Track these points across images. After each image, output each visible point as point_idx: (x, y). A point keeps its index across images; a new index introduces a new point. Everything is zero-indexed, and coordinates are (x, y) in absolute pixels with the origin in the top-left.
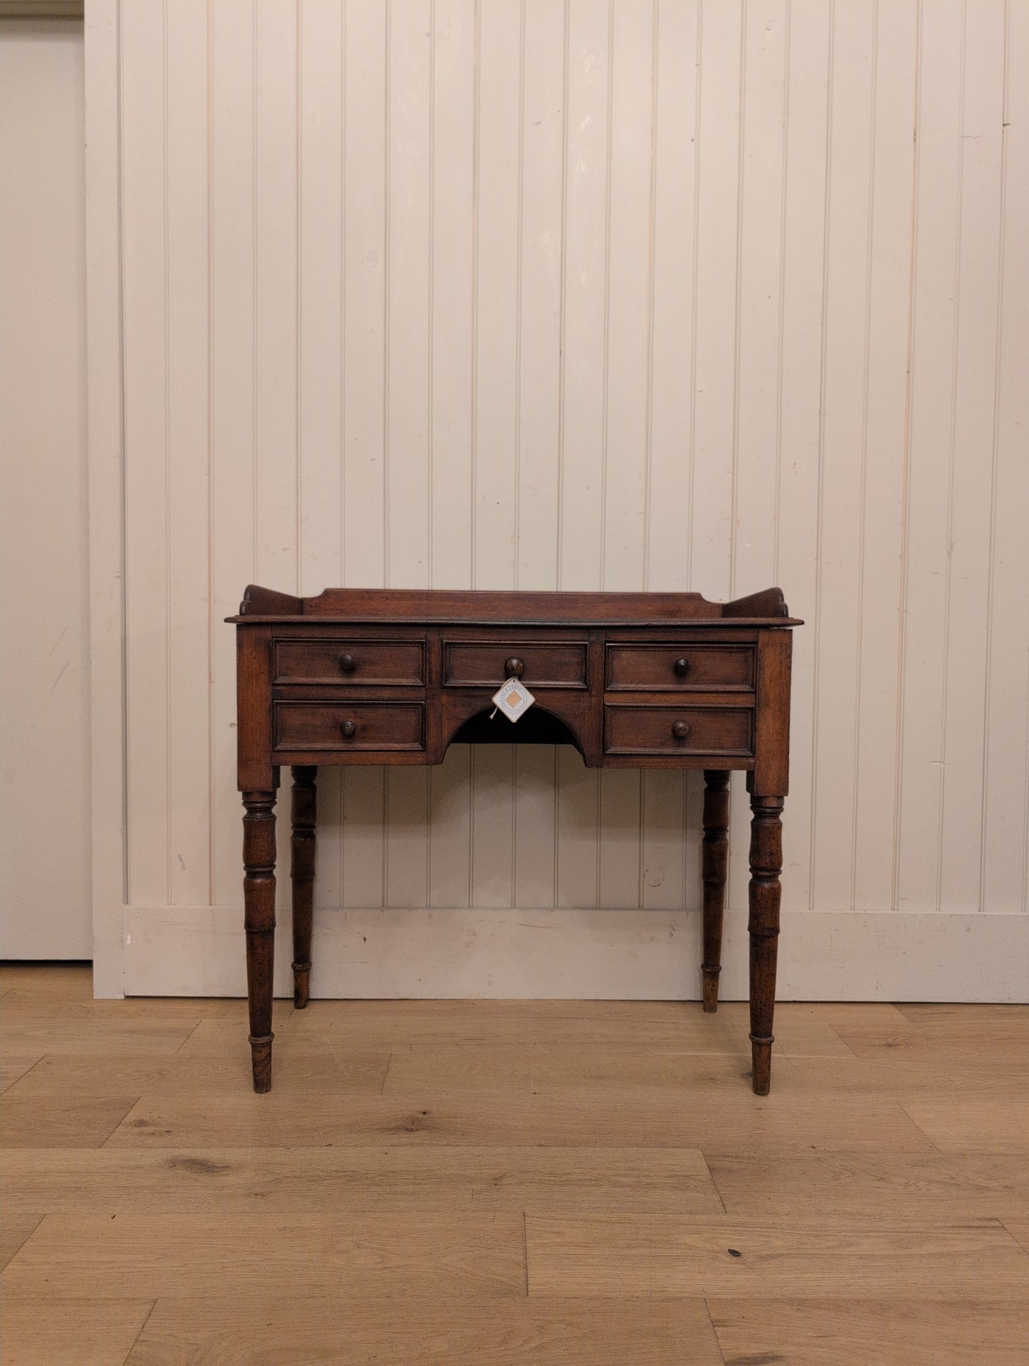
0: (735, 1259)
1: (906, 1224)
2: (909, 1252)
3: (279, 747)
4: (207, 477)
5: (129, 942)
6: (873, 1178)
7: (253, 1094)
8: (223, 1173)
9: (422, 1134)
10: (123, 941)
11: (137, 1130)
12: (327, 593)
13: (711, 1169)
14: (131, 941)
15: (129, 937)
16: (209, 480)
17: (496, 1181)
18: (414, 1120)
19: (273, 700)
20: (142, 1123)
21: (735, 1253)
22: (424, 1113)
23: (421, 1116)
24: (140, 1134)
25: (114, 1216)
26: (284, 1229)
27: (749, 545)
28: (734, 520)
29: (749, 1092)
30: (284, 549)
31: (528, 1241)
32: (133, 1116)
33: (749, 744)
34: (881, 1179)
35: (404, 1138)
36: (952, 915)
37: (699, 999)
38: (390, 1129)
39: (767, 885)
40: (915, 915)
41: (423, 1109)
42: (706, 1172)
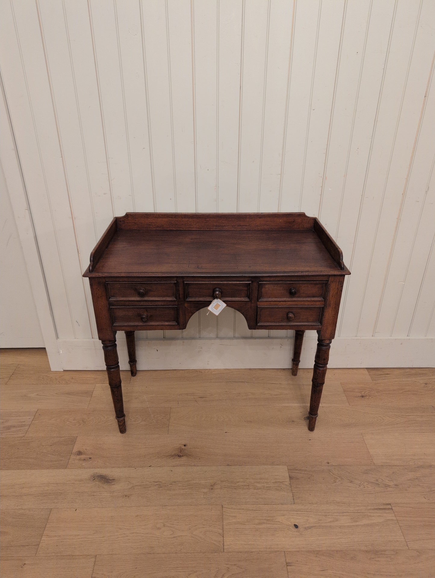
0: (296, 529)
1: (357, 508)
2: (357, 523)
3: (115, 324)
4: (61, 158)
5: (61, 352)
6: (348, 481)
7: (120, 434)
8: (113, 483)
9: (184, 459)
10: (59, 352)
11: (78, 457)
12: (128, 215)
13: (291, 478)
14: (62, 352)
15: (61, 350)
16: (62, 159)
17: (212, 487)
18: (181, 450)
19: (109, 306)
20: (80, 453)
21: (296, 526)
22: (185, 445)
23: (183, 447)
24: (80, 460)
25: (76, 510)
26: (137, 516)
27: (330, 189)
28: (324, 178)
29: (307, 428)
30: (105, 194)
31: (224, 521)
32: (75, 449)
33: (320, 320)
34: (351, 482)
35: (178, 461)
36: (396, 339)
37: (290, 368)
38: (173, 456)
39: (321, 369)
40: (381, 339)
41: (184, 443)
42: (288, 480)
